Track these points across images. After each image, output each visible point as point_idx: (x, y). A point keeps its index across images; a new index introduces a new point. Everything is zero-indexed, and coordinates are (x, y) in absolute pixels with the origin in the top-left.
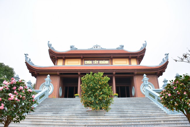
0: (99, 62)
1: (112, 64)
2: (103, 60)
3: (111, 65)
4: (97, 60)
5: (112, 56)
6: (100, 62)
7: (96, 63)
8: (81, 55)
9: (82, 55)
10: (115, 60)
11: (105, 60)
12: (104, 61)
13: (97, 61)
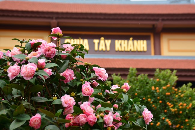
0: (113, 46)
1: (158, 51)
2: (127, 38)
3: (155, 54)
4: (107, 37)
5: (160, 24)
6: (118, 43)
7: (102, 47)
8: (52, 18)
9: (57, 18)
10: (169, 40)
11: (137, 38)
12: (131, 42)
13: (108, 42)
